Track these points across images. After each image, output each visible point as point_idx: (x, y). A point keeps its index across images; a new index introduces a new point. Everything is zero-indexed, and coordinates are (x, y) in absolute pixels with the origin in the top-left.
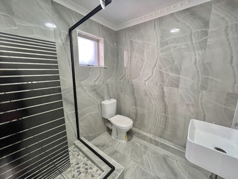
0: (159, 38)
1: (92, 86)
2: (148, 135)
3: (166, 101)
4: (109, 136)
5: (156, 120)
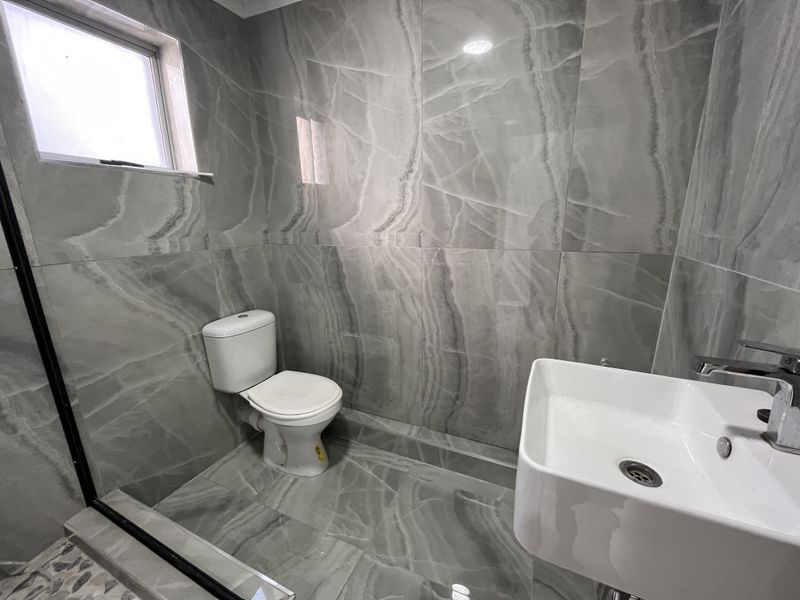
1: (138, 261)
2: (403, 430)
3: (456, 301)
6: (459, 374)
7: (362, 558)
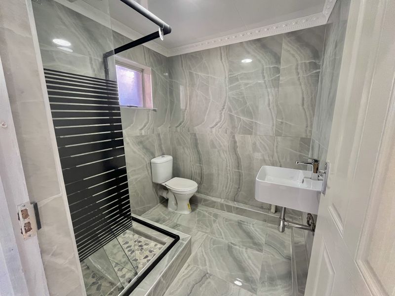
0: (227, 72)
1: (137, 137)
2: (219, 200)
3: (239, 153)
4: (165, 208)
5: (228, 179)
6: (240, 179)
7: (207, 236)
